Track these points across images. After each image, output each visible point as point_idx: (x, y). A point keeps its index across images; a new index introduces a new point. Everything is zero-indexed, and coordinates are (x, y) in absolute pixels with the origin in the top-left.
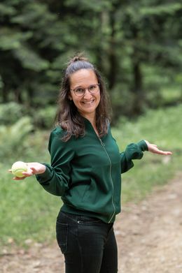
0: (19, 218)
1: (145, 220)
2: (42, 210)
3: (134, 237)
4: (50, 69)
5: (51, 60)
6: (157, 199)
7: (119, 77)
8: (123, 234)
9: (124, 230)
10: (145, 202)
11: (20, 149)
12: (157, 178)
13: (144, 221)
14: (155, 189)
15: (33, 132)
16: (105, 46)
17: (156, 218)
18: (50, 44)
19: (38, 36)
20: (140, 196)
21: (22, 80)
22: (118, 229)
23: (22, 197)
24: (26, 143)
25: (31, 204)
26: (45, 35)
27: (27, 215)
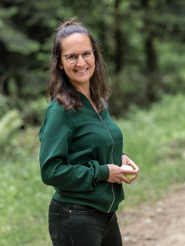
0: (9, 228)
1: (160, 223)
2: (35, 217)
3: (147, 243)
4: (41, 51)
5: (42, 41)
6: (175, 198)
7: (127, 57)
8: (134, 240)
9: (135, 236)
10: (160, 203)
11: (7, 149)
12: (175, 174)
13: (160, 225)
14: (173, 187)
15: (23, 128)
16: (109, 20)
17: (174, 220)
18: (41, 21)
19: (25, 12)
20: (155, 197)
21: (7, 67)
22: (128, 234)
23: (12, 203)
24: (15, 141)
25: (22, 212)
26: (33, 10)
27: (18, 224)
